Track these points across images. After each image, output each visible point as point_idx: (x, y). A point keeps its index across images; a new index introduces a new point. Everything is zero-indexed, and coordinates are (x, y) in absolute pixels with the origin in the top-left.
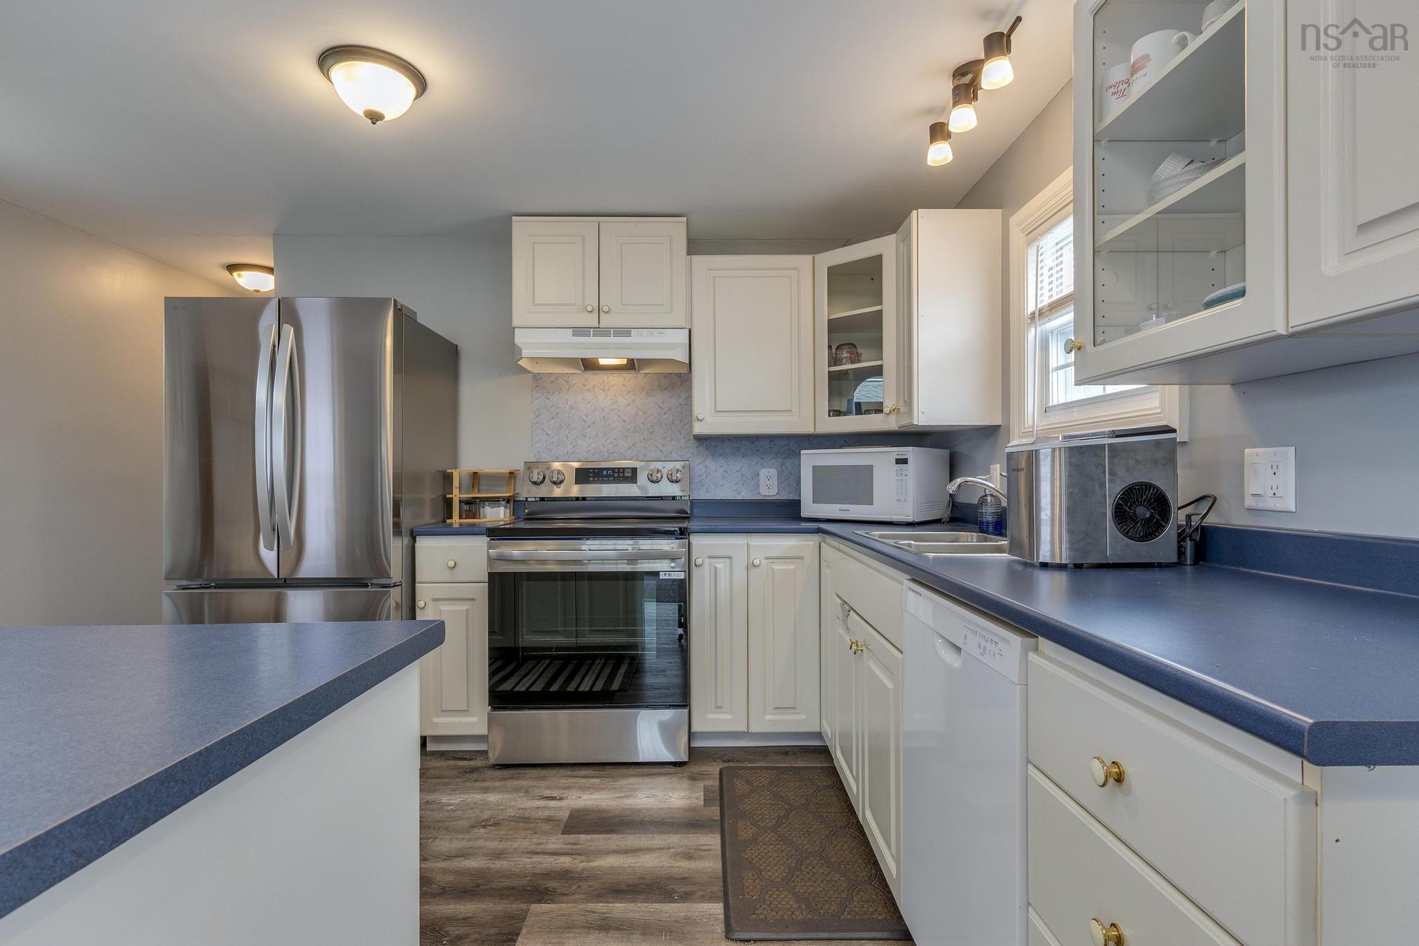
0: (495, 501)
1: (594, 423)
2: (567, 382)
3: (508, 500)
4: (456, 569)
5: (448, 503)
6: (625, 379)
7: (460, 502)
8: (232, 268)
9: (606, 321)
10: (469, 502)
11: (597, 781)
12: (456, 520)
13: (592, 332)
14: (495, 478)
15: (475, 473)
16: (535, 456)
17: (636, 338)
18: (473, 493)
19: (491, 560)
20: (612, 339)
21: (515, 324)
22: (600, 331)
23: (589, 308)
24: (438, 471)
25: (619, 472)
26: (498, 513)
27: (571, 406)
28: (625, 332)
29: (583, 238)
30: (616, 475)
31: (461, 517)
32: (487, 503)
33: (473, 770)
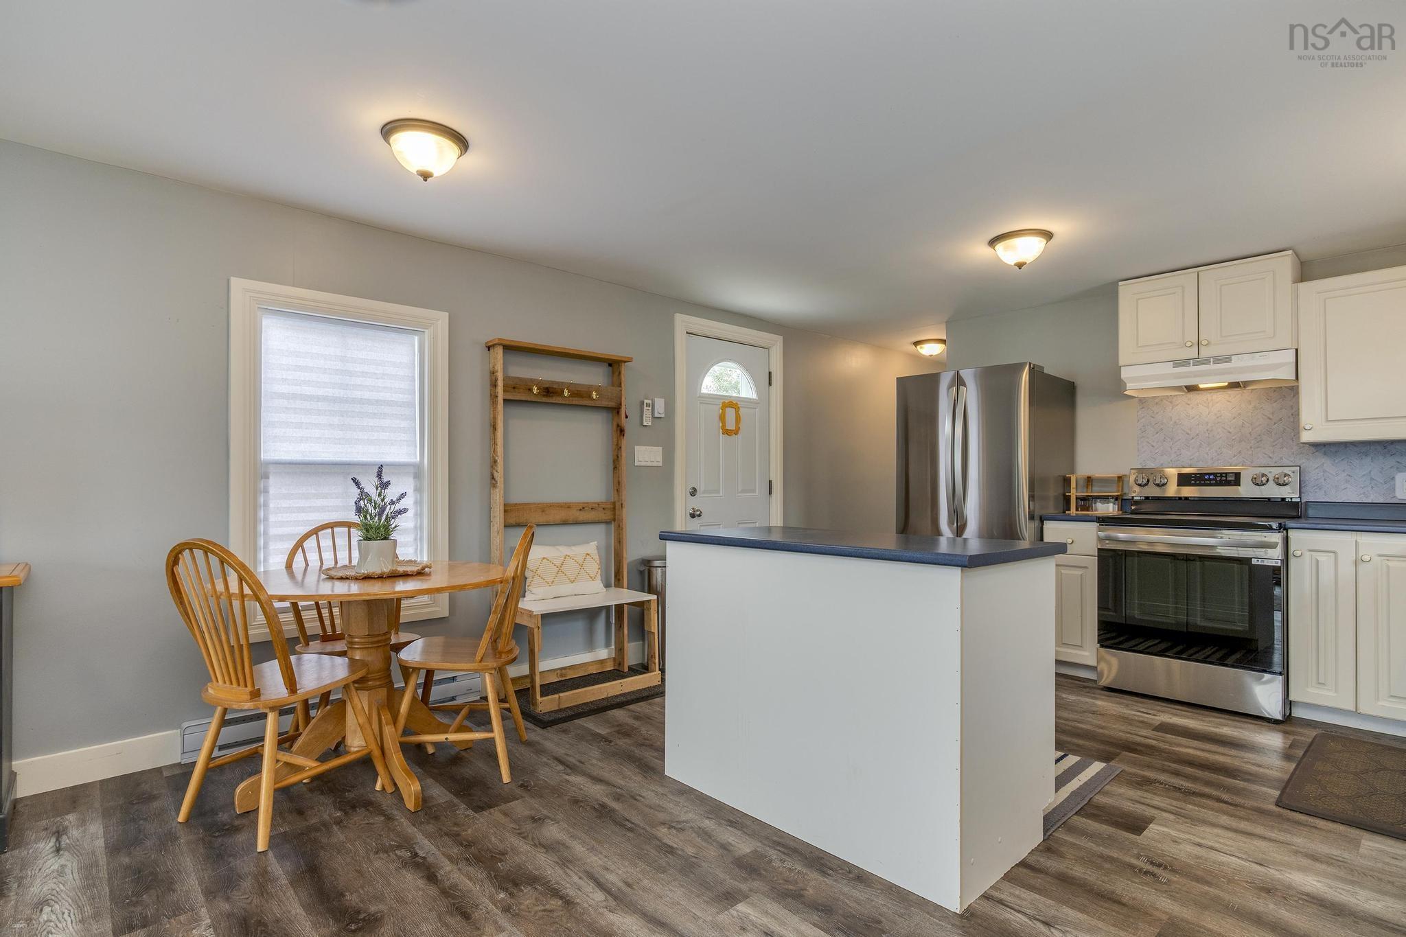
0: (1105, 499)
1: (1198, 435)
2: (1171, 402)
3: (1116, 498)
4: (1073, 544)
5: (1067, 500)
6: (1230, 396)
7: (1077, 498)
8: (916, 344)
9: (1205, 353)
10: (1084, 499)
11: (1189, 714)
12: (1073, 512)
13: (1191, 362)
14: (1105, 481)
15: (1089, 478)
16: (1141, 464)
17: (1236, 362)
18: (1087, 492)
19: (1100, 539)
20: (1212, 367)
21: (1121, 363)
22: (1198, 361)
23: (1189, 344)
24: (1059, 476)
25: (1221, 476)
26: (1108, 508)
27: (1175, 422)
28: (1227, 359)
29: (1183, 287)
30: (1218, 479)
31: (1077, 510)
32: (1099, 500)
33: (1085, 687)
